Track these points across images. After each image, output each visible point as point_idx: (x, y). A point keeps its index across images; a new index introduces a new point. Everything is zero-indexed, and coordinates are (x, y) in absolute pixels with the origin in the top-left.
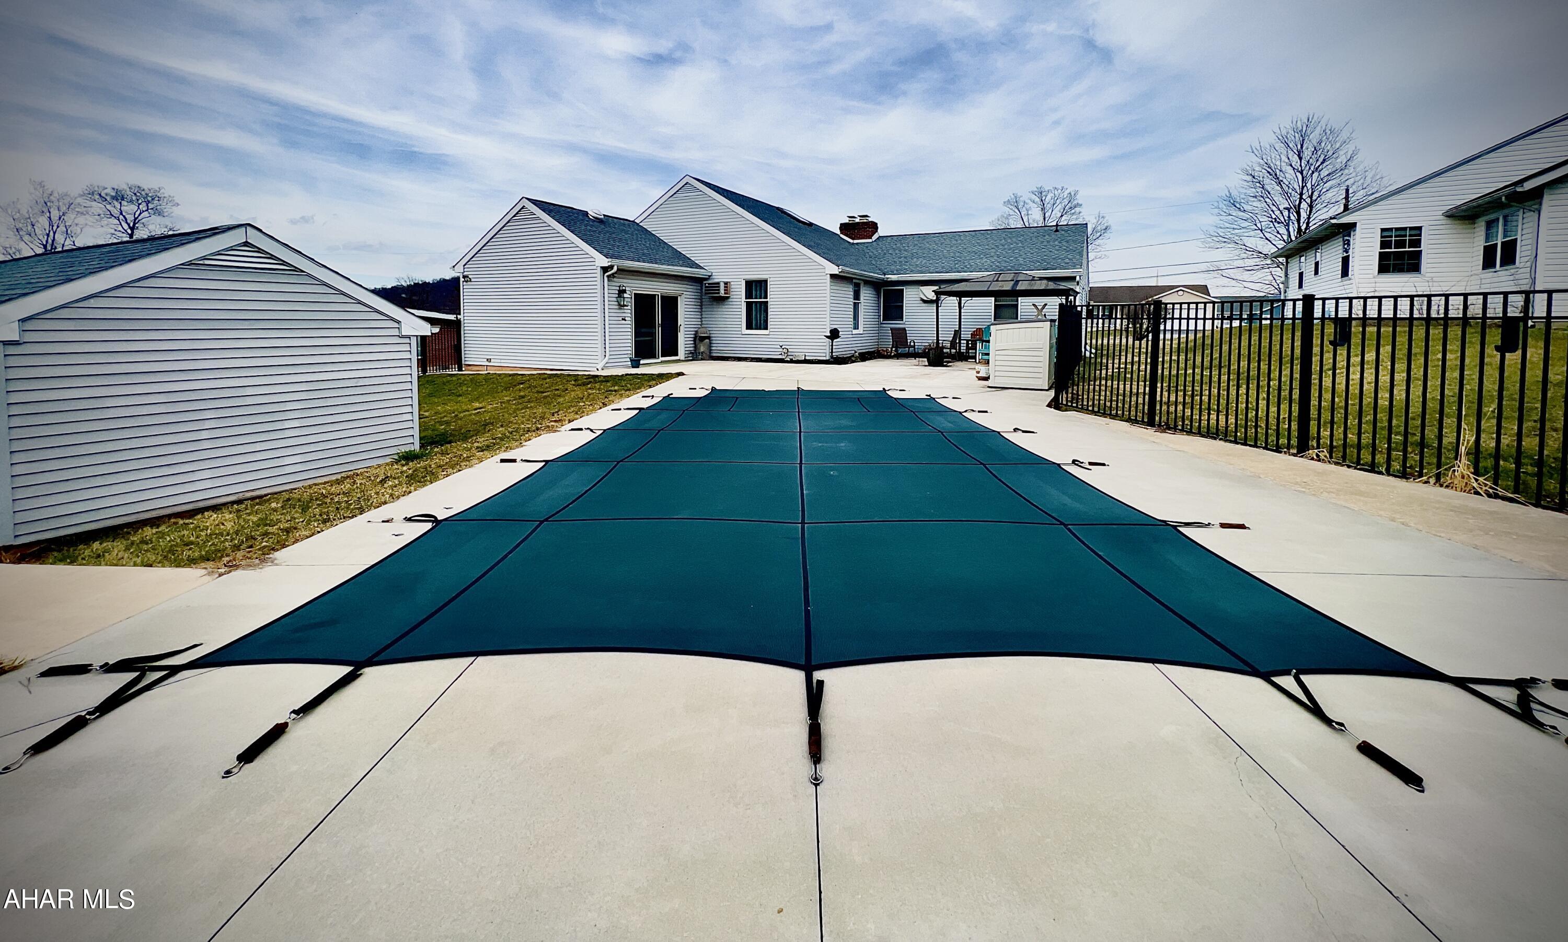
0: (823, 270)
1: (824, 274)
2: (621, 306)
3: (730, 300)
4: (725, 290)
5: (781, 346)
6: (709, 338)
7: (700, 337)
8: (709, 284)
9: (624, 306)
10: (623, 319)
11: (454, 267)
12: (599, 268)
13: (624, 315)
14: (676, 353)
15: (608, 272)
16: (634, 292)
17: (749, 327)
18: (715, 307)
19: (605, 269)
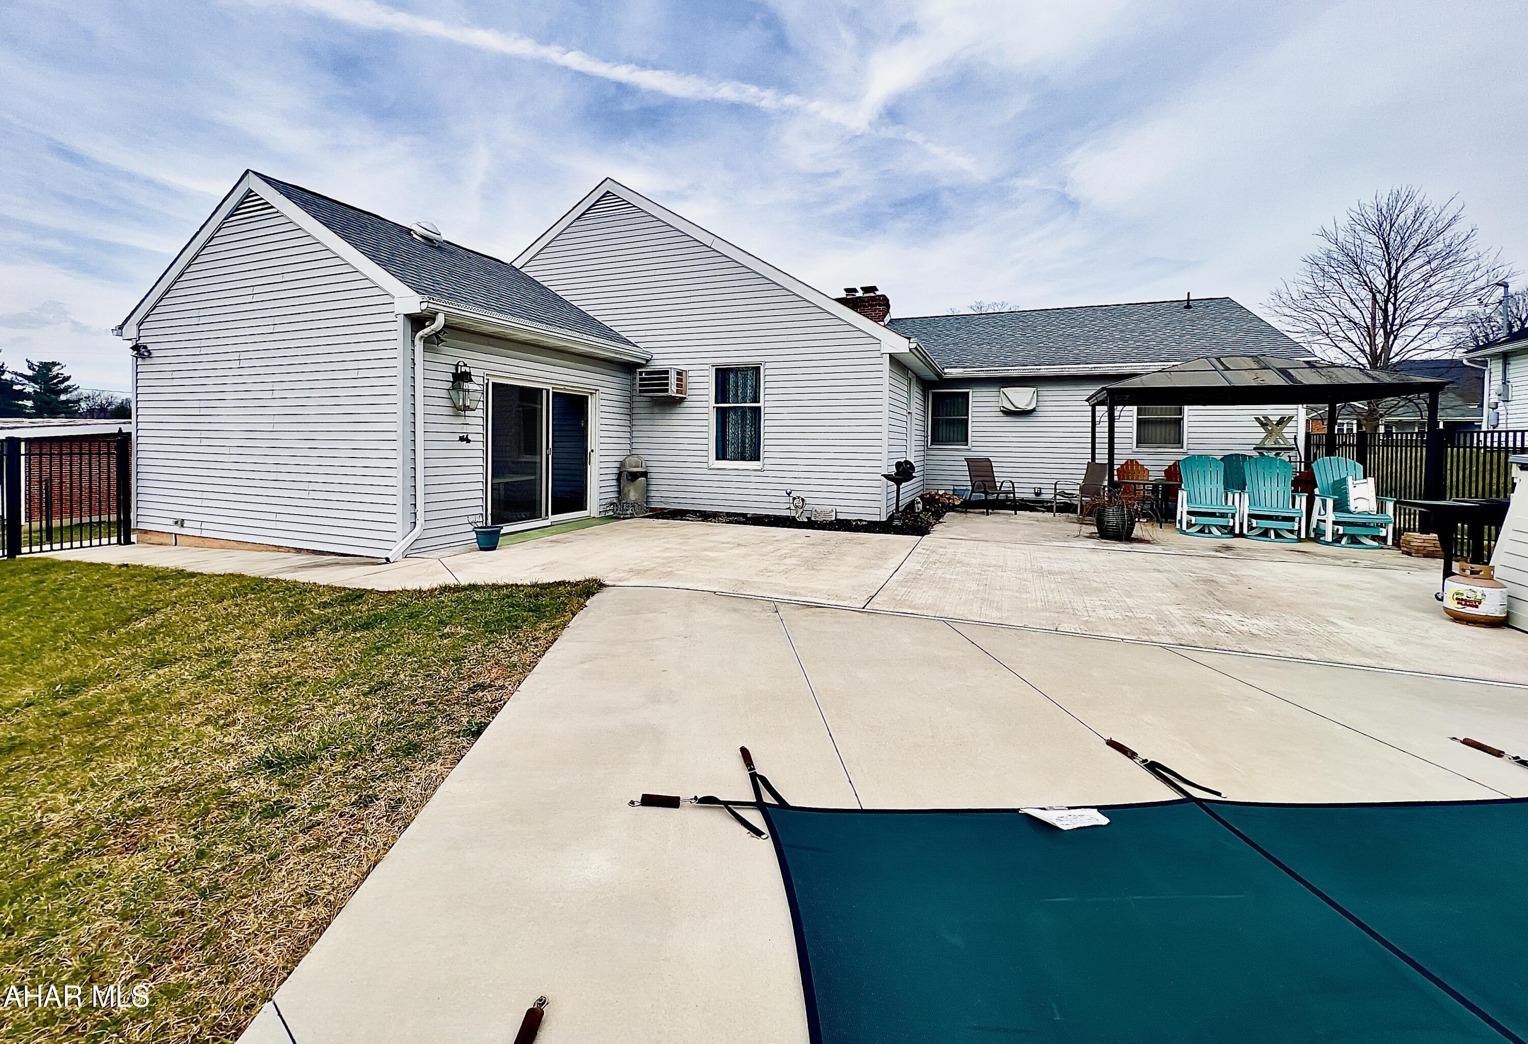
0: (876, 347)
1: (877, 354)
2: (460, 410)
3: (685, 404)
4: (678, 385)
5: (789, 494)
6: (645, 474)
7: (631, 473)
8: (648, 373)
9: (466, 408)
10: (462, 439)
11: (121, 327)
12: (401, 318)
13: (466, 429)
14: (580, 504)
15: (425, 327)
16: (492, 380)
17: (721, 454)
18: (658, 416)
19: (417, 321)
